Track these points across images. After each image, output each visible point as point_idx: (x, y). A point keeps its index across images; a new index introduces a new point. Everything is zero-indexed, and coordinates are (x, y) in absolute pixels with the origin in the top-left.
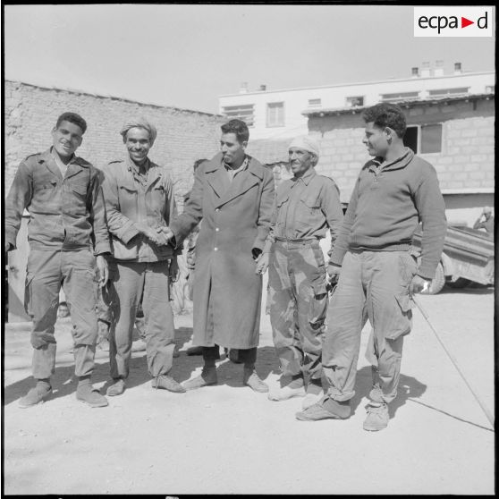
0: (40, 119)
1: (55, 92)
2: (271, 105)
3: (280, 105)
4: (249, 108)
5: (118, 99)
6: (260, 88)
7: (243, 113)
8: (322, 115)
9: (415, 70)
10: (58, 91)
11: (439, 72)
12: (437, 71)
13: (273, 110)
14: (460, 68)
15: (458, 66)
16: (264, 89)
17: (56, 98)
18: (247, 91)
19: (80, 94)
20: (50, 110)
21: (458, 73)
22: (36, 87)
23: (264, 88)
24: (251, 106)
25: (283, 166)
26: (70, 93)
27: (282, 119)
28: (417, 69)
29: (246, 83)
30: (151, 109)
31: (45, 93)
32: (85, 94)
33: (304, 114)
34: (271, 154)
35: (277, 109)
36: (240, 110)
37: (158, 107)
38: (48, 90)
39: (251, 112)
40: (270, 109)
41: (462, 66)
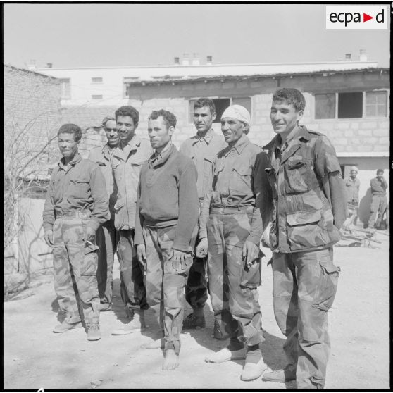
8: (144, 84)
9: (177, 60)
11: (196, 62)
12: (194, 61)
14: (211, 60)
15: (210, 58)
16: (51, 67)
21: (209, 64)
27: (69, 92)
28: (178, 58)
29: (34, 61)
35: (64, 84)
41: (212, 59)
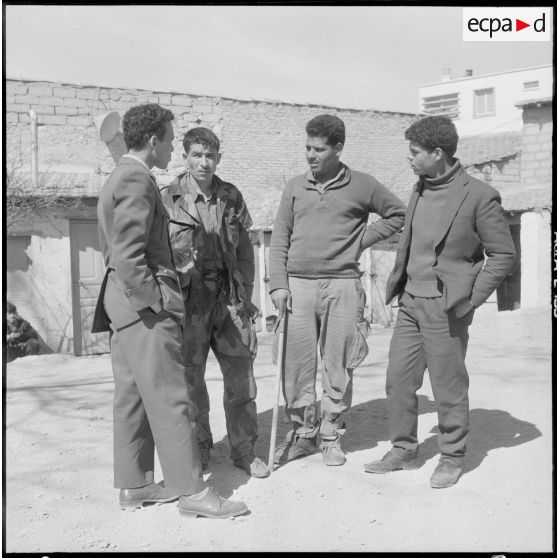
0: (240, 133)
1: (253, 104)
2: (479, 93)
3: (490, 91)
4: (453, 98)
5: (315, 106)
6: (465, 73)
7: (445, 104)
10: (257, 102)
13: (481, 97)
16: (470, 75)
17: (255, 110)
18: (451, 78)
19: (278, 104)
20: (249, 123)
22: (235, 101)
23: (470, 73)
24: (455, 95)
25: (494, 165)
26: (269, 104)
27: (492, 107)
30: (349, 114)
31: (244, 106)
32: (283, 104)
33: (518, 106)
34: (480, 153)
35: (486, 96)
36: (442, 101)
37: (357, 111)
38: (246, 102)
39: (456, 102)
40: (477, 97)
